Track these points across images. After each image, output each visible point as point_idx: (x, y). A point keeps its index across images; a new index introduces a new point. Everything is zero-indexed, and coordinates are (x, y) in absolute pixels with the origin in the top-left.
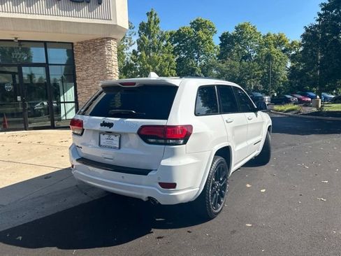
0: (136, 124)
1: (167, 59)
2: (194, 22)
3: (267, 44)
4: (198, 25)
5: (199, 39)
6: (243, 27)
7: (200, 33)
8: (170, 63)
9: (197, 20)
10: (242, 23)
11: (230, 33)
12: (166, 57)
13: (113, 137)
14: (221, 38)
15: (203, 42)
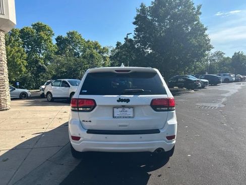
0: (148, 98)
1: (19, 51)
2: (35, 25)
3: (89, 47)
4: (39, 27)
5: (42, 38)
6: (72, 33)
7: (42, 34)
8: (22, 54)
9: (38, 24)
10: (71, 31)
11: (63, 36)
12: (17, 50)
13: (126, 109)
14: (57, 40)
15: (45, 41)
